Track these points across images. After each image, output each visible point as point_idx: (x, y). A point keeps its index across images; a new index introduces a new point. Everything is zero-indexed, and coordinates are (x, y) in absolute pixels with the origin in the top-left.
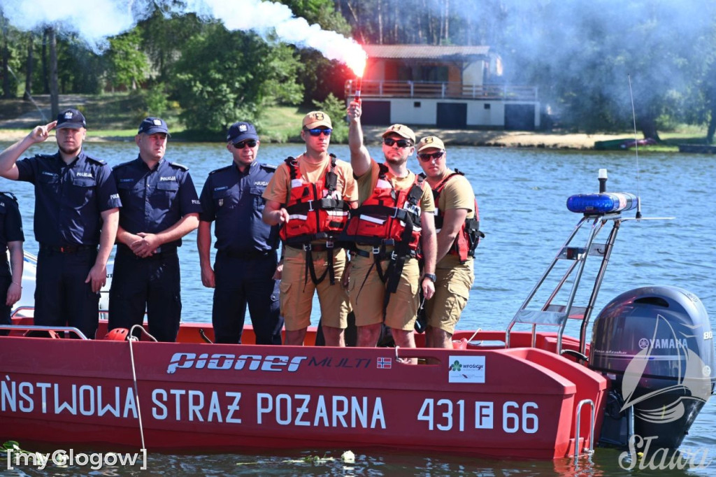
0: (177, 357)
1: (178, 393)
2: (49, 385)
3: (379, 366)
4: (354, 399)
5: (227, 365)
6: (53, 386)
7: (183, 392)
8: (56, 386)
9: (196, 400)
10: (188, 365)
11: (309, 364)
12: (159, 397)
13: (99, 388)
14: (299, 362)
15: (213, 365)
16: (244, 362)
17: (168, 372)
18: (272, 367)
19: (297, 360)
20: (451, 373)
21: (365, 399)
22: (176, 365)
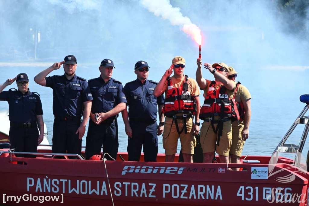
0: (126, 167)
1: (126, 184)
2: (66, 180)
3: (220, 171)
4: (208, 186)
5: (149, 171)
6: (68, 181)
7: (129, 183)
8: (70, 181)
9: (135, 187)
10: (131, 171)
11: (187, 171)
12: (118, 186)
13: (90, 182)
14: (183, 170)
15: (143, 171)
16: (157, 170)
17: (122, 174)
18: (170, 172)
19: (182, 169)
20: (252, 174)
21: (213, 187)
22: (126, 171)
